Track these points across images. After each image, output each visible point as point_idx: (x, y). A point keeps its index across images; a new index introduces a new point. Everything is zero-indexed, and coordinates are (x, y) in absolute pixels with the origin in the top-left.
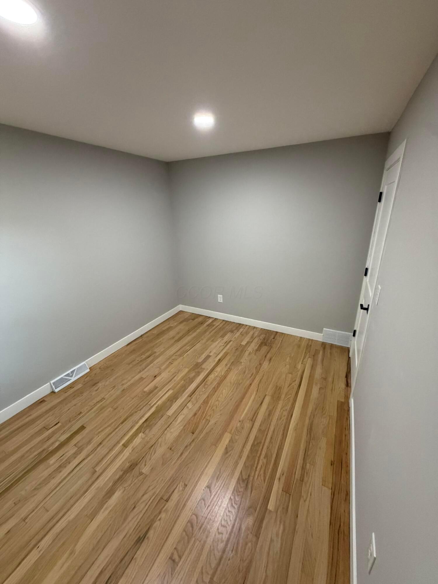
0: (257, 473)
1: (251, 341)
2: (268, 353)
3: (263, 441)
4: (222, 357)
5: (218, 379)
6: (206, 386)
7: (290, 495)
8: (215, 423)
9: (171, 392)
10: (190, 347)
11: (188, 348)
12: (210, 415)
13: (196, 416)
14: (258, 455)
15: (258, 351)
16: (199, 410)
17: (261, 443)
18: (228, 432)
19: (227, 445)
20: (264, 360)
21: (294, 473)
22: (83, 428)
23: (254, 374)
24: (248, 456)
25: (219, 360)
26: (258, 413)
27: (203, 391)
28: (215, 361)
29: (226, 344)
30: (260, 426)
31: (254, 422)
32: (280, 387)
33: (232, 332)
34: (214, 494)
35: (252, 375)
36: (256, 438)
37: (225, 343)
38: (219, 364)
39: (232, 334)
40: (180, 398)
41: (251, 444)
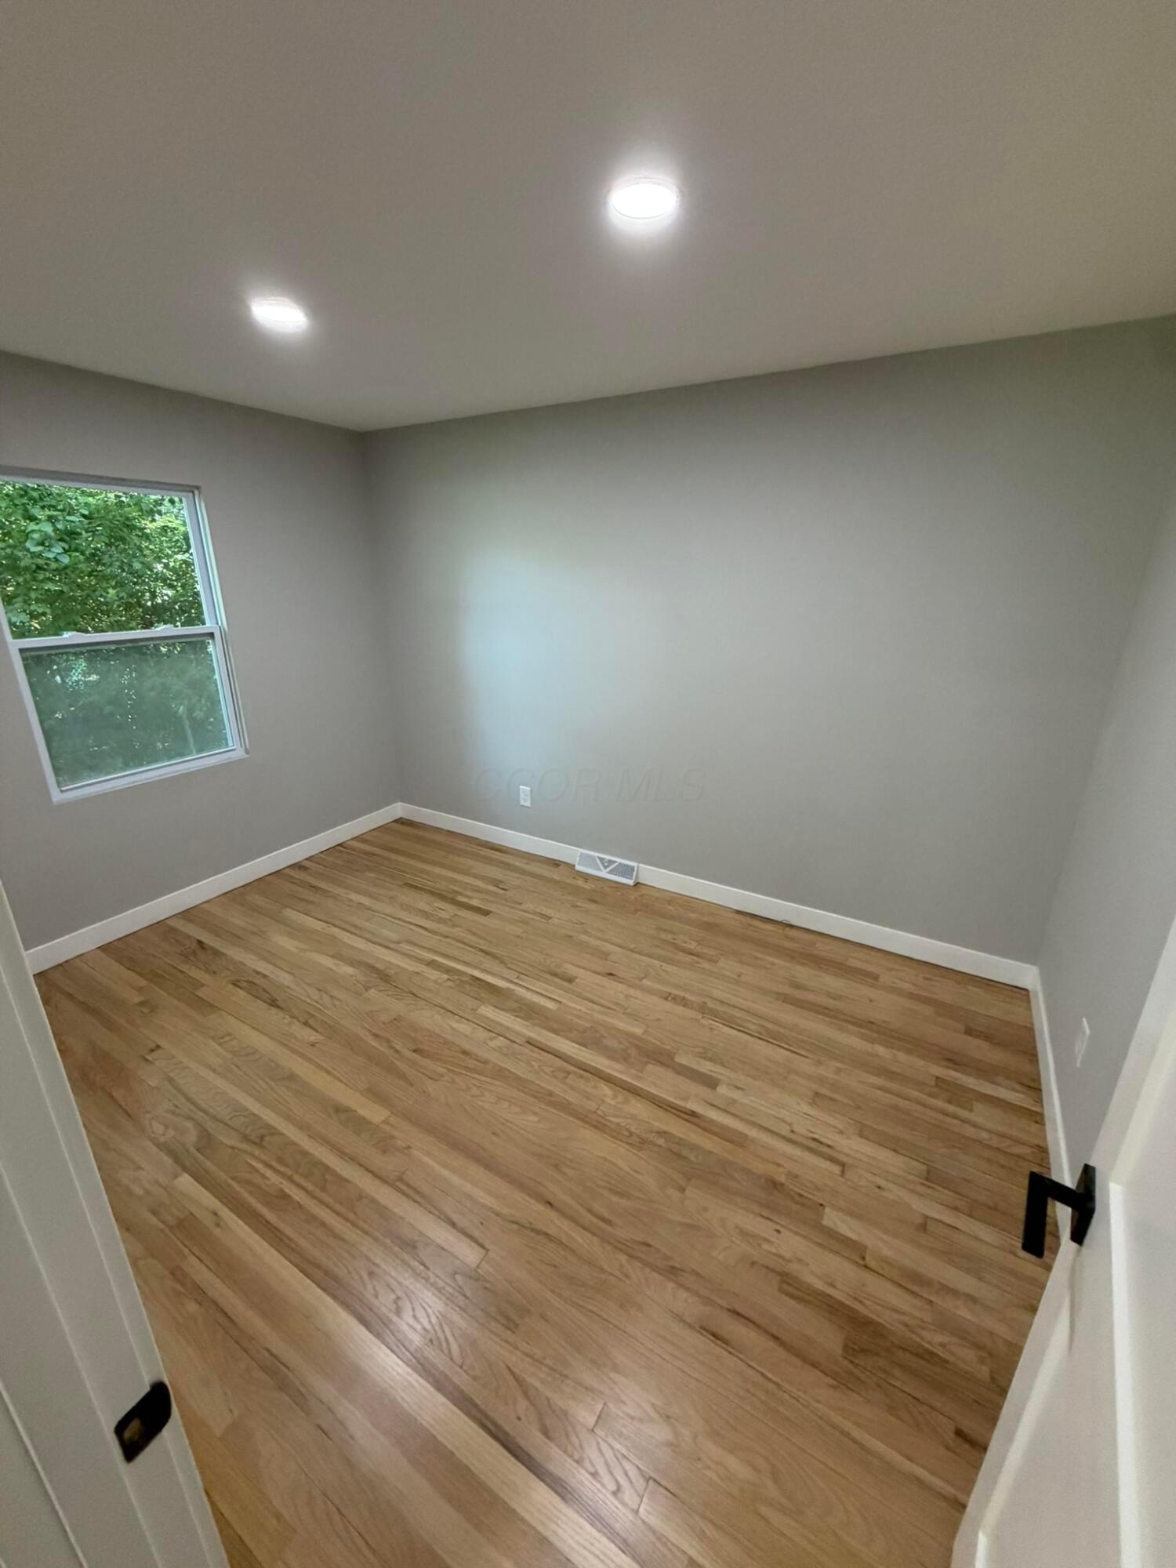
0: (260, 1166)
1: (872, 1264)
2: (776, 1338)
3: (324, 1196)
4: (711, 1121)
5: (592, 1105)
6: (561, 1075)
7: (171, 1228)
8: (424, 1092)
9: (551, 1005)
10: (761, 1034)
11: (753, 1027)
12: (453, 1082)
13: (461, 1056)
14: (296, 1178)
15: (784, 1281)
16: (478, 1060)
17: (323, 1189)
18: (390, 1116)
19: (355, 1111)
20: (708, 1301)
21: (203, 1256)
22: (486, 913)
23: (609, 1228)
24: (305, 1154)
25: (693, 1114)
26: (420, 1204)
27: (543, 1068)
28: (686, 1099)
29: (813, 1145)
30: (373, 1200)
31: (392, 1186)
32: (517, 1325)
33: (927, 1179)
34: (273, 1084)
35: (603, 1220)
36: (344, 1181)
37: (814, 1139)
38: (665, 1110)
39: (916, 1179)
40: (527, 1024)
41: (330, 1164)
